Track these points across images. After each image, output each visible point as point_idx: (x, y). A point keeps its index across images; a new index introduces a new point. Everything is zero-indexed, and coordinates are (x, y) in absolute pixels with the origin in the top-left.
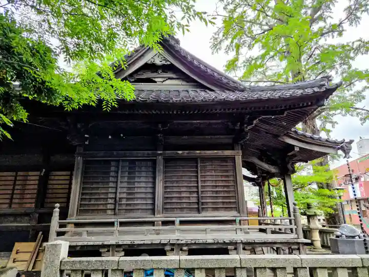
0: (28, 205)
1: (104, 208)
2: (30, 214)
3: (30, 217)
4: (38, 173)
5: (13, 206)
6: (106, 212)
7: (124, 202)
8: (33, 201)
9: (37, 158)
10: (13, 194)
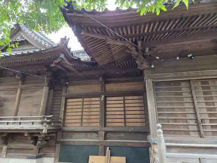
0: (95, 124)
1: (186, 129)
2: (97, 132)
3: (98, 134)
4: (98, 99)
5: (83, 125)
6: (189, 134)
7: (207, 123)
8: (98, 121)
9: (96, 88)
10: (82, 115)
